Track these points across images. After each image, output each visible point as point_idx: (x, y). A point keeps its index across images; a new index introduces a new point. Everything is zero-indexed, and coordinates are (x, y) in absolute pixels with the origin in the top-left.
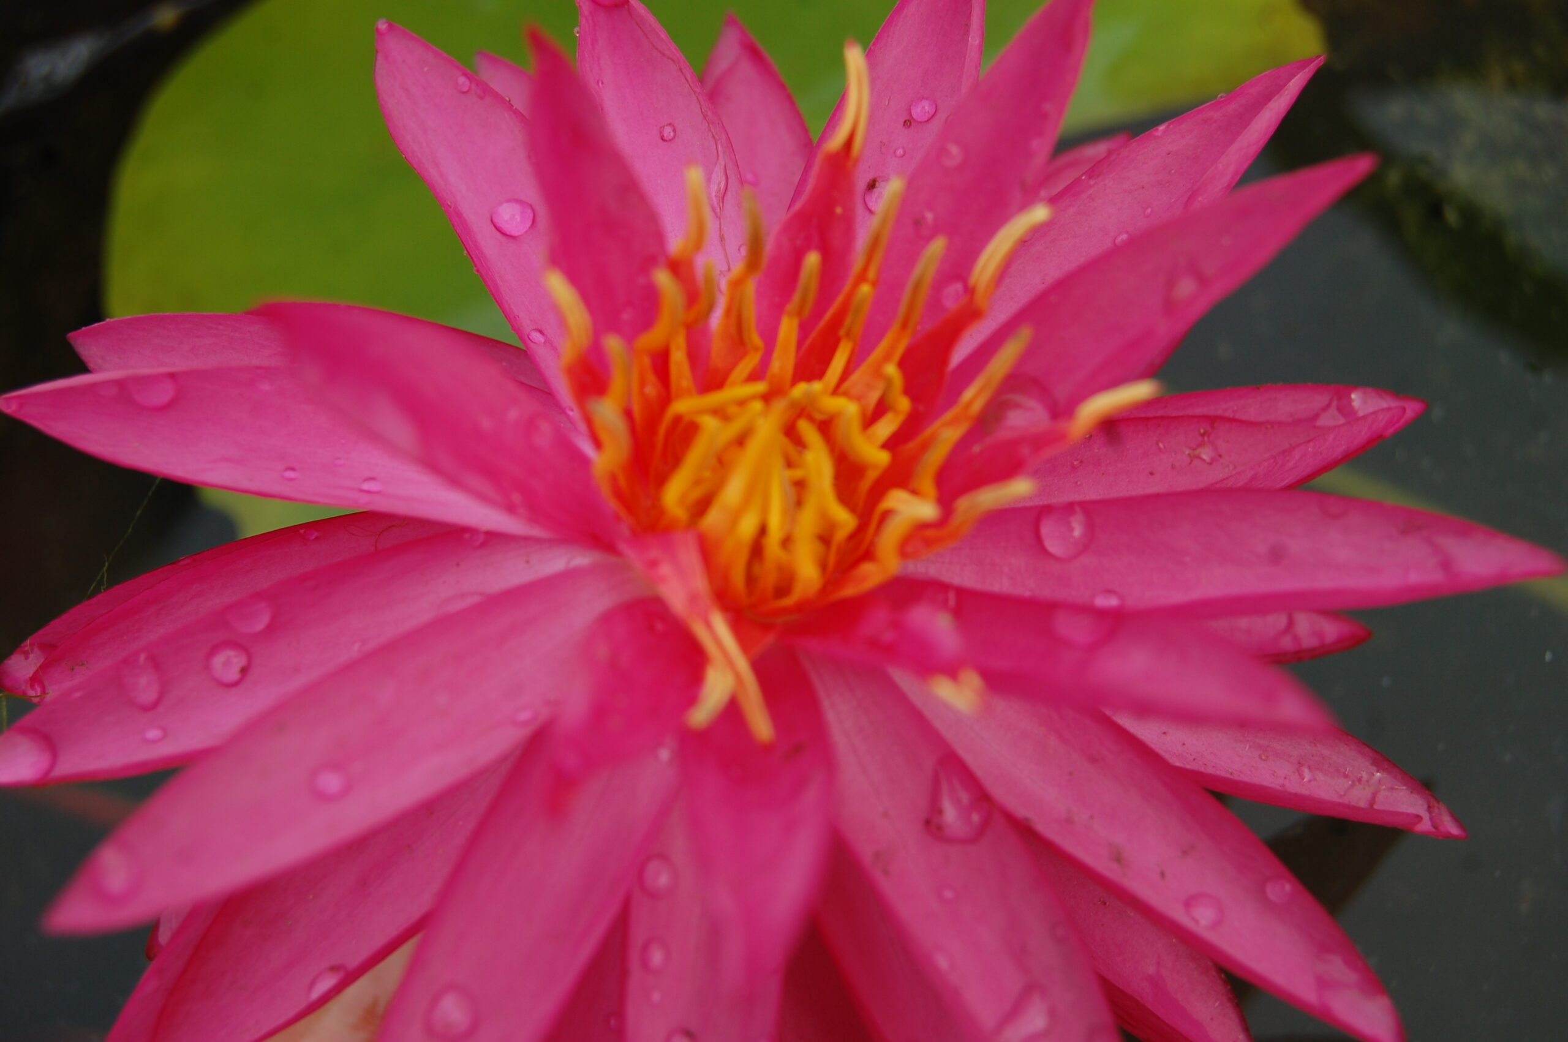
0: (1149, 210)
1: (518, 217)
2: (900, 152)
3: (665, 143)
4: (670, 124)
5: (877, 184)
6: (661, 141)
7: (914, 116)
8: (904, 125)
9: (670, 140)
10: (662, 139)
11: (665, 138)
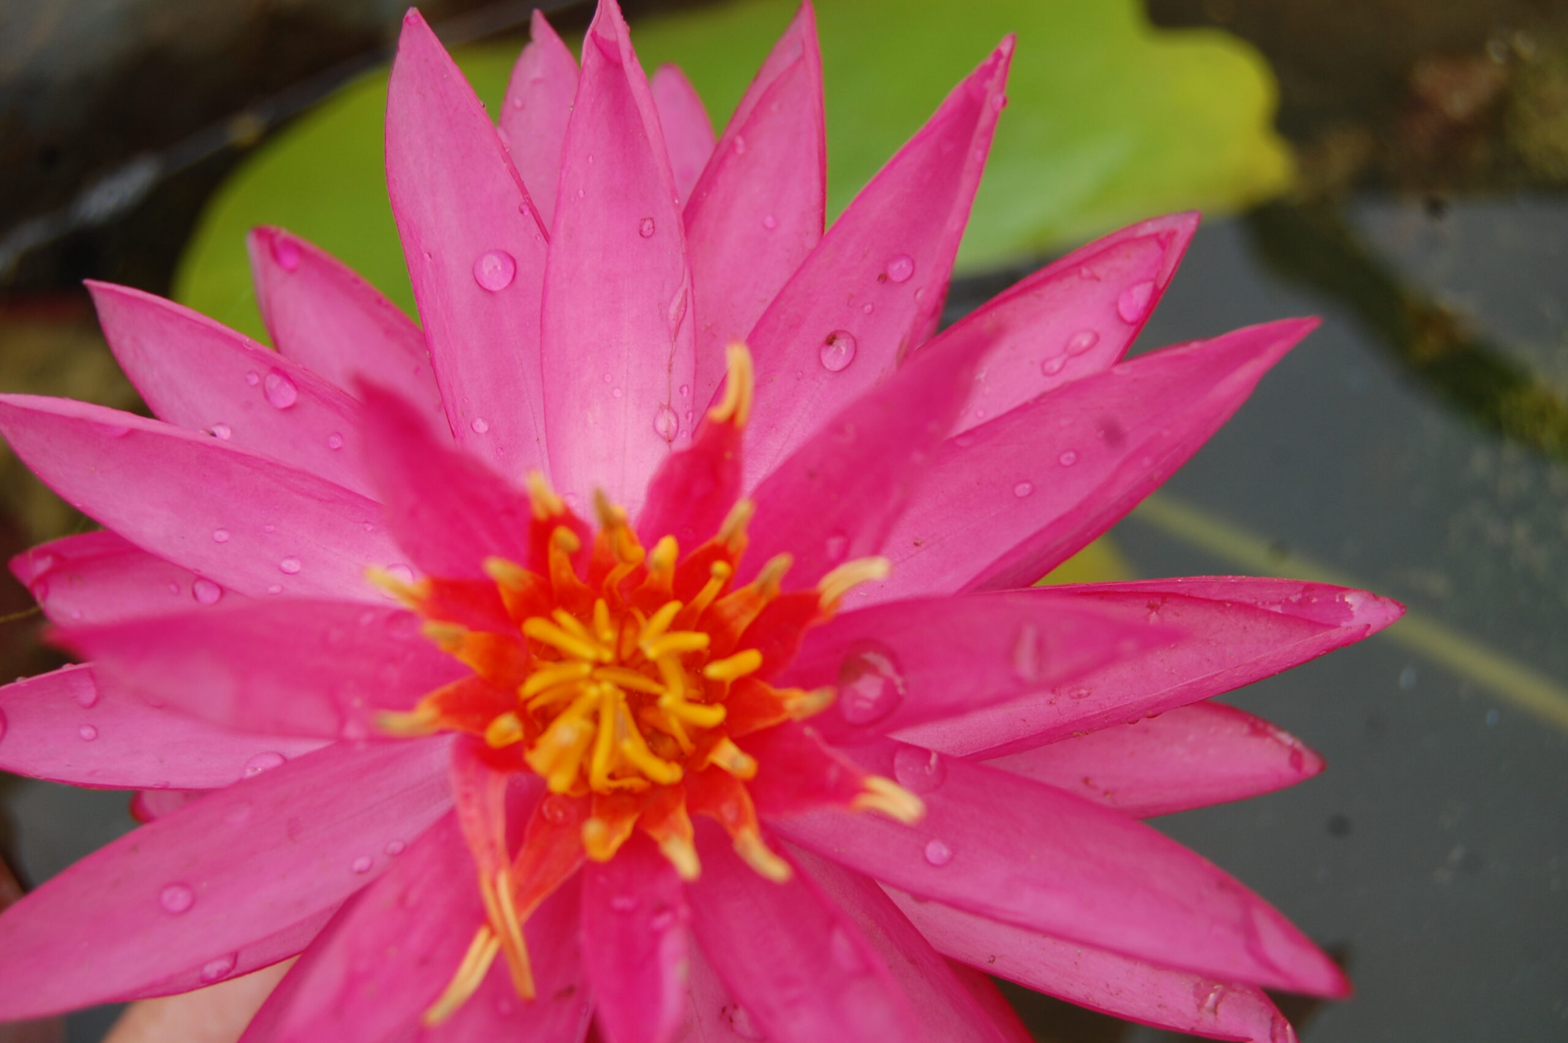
1: (499, 268)
2: (868, 308)
3: (642, 238)
4: (651, 219)
5: (836, 343)
6: (639, 233)
7: (890, 273)
8: (878, 279)
9: (648, 237)
10: (640, 234)
11: (645, 234)
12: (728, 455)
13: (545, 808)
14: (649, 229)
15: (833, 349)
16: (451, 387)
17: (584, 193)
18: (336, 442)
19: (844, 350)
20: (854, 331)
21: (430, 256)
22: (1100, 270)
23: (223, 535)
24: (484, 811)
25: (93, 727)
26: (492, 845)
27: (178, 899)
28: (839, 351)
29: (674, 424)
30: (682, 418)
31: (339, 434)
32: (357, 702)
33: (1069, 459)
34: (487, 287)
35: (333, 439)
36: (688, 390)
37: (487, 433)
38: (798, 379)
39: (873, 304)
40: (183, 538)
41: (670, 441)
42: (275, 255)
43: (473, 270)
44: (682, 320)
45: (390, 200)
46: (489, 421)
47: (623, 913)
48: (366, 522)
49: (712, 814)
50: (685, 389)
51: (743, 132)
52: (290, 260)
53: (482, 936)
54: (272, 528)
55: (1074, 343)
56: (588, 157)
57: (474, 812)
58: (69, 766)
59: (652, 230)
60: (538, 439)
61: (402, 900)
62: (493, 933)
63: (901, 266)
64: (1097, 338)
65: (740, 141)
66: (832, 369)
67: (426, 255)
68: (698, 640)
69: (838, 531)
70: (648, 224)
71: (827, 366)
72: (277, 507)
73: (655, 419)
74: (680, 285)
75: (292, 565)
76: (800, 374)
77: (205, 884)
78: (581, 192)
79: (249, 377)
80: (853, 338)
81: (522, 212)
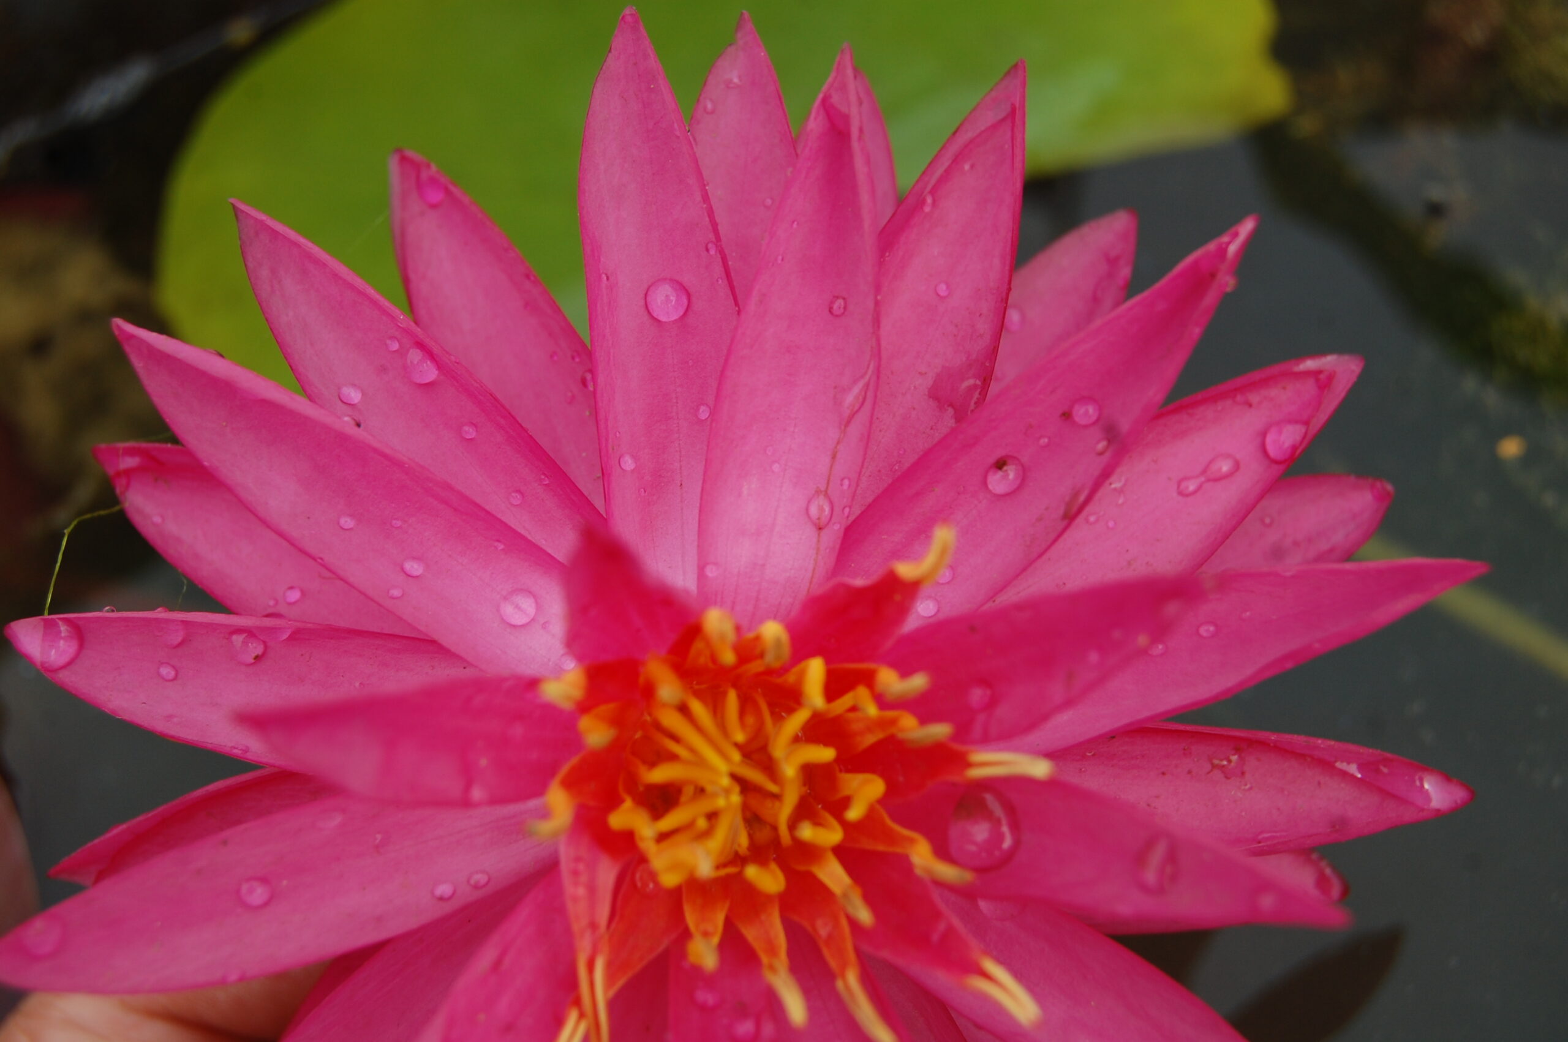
0: (1248, 614)
1: (673, 298)
2: (1044, 441)
3: (830, 314)
4: (844, 299)
5: (1005, 468)
6: (828, 311)
7: (1074, 413)
8: (1061, 416)
9: (837, 316)
10: (830, 312)
11: (834, 312)
12: (898, 597)
13: (638, 876)
14: (840, 308)
15: (1000, 474)
16: (606, 420)
17: (783, 260)
18: (470, 432)
19: (1011, 475)
20: (1025, 459)
21: (608, 279)
22: (1254, 397)
23: (347, 522)
24: (592, 890)
25: (174, 667)
26: (593, 926)
27: (258, 894)
28: (1007, 475)
29: (827, 509)
30: (837, 510)
31: (475, 425)
32: (484, 762)
33: (1207, 631)
34: (655, 315)
35: (466, 428)
36: (850, 486)
37: (633, 471)
38: (959, 494)
39: (1049, 438)
40: (309, 518)
41: (820, 529)
42: (420, 186)
43: (646, 295)
44: (857, 411)
45: (578, 214)
46: (635, 458)
47: (703, 1008)
48: (498, 541)
49: (806, 924)
50: (846, 482)
51: (933, 192)
52: (436, 196)
53: (573, 1016)
54: (398, 523)
55: (1214, 467)
56: (793, 222)
57: (581, 891)
58: (144, 703)
59: (842, 310)
60: (681, 484)
61: (497, 965)
62: (582, 1015)
63: (1087, 412)
64: (1237, 466)
65: (929, 200)
66: (993, 491)
67: (604, 277)
68: (825, 754)
69: (984, 681)
70: (840, 302)
71: (990, 487)
72: (408, 504)
73: (809, 502)
74: (862, 377)
75: (414, 568)
76: (962, 489)
77: (285, 883)
78: (780, 258)
79: (389, 342)
80: (1023, 466)
81: (707, 250)
